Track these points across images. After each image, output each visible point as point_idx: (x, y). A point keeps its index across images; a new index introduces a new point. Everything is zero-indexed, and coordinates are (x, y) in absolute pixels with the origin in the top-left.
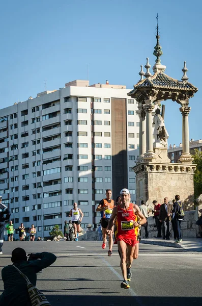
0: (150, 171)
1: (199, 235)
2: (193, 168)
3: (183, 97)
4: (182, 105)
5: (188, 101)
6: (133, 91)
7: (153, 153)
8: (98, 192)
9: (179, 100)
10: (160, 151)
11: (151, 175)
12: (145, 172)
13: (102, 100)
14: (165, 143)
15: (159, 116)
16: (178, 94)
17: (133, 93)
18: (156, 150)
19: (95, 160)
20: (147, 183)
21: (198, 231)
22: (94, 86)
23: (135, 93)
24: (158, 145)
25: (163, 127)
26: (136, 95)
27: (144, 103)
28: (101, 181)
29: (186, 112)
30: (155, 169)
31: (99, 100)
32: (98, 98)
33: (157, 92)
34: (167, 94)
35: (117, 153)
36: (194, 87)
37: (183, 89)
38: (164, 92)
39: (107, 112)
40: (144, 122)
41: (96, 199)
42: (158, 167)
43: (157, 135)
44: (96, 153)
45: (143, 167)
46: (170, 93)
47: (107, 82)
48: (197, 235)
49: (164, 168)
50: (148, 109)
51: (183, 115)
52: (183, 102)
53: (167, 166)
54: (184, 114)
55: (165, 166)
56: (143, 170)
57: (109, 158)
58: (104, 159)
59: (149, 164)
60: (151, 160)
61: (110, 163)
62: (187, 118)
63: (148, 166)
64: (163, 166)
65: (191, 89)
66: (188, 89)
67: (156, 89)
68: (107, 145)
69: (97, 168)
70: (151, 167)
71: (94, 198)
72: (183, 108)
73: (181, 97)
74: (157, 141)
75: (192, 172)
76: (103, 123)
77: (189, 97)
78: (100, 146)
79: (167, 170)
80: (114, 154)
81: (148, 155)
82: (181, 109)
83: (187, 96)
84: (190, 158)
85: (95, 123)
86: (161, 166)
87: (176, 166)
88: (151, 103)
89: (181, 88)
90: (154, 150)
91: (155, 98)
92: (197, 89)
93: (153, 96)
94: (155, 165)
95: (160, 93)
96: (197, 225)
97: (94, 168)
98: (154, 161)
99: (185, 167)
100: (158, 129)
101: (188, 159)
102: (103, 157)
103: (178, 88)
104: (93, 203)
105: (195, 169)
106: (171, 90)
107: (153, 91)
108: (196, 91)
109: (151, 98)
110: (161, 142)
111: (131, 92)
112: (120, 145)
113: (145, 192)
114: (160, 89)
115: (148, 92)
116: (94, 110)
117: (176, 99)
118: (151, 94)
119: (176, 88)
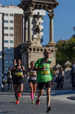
0: (30, 51)
1: (56, 88)
2: (55, 50)
3: (50, 8)
4: (49, 12)
5: (53, 10)
6: (21, 4)
7: (32, 41)
8: (5, 69)
9: (48, 9)
10: (36, 40)
11: (30, 54)
12: (27, 52)
13: (9, 15)
14: (39, 35)
15: (36, 19)
16: (47, 6)
17: (21, 5)
18: (34, 39)
19: (4, 50)
20: (27, 59)
21: (56, 86)
22: (4, 7)
23: (22, 5)
24: (35, 36)
25: (38, 25)
26: (23, 6)
27: (27, 11)
28: (7, 62)
29: (52, 16)
30: (33, 51)
31: (7, 15)
32: (6, 14)
33: (35, 4)
34: (40, 6)
35: (17, 46)
36: (57, 2)
37: (50, 3)
38: (39, 5)
39: (11, 22)
40: (27, 23)
41: (5, 73)
42: (34, 50)
43: (35, 30)
44: (5, 46)
45: (25, 49)
46: (43, 5)
47: (12, 4)
48: (55, 88)
49: (38, 50)
50: (29, 14)
51: (50, 19)
52: (50, 11)
53: (40, 48)
54: (51, 17)
55: (39, 49)
56: (25, 51)
57: (12, 49)
58: (9, 49)
59: (29, 47)
60: (30, 45)
61: (13, 52)
62: (52, 20)
63: (29, 48)
64: (37, 49)
65: (55, 3)
66: (53, 3)
67: (34, 2)
68: (11, 42)
69: (5, 55)
70: (31, 49)
71: (3, 73)
72: (50, 14)
73: (49, 8)
74: (34, 33)
75: (54, 53)
76: (9, 28)
77: (54, 8)
78: (7, 42)
79: (40, 51)
80: (15, 47)
81: (29, 42)
82: (49, 15)
83: (52, 7)
84: (54, 44)
85: (5, 28)
86: (36, 48)
87: (46, 48)
88: (31, 11)
89: (49, 2)
90: (33, 39)
91: (33, 8)
92: (59, 3)
93: (32, 7)
94: (33, 48)
95: (36, 5)
96: (55, 83)
97: (3, 55)
98: (32, 45)
99: (51, 49)
100: (35, 27)
101: (53, 44)
102: (9, 48)
103: (47, 2)
104: (3, 75)
105: (57, 51)
106: (43, 3)
107: (32, 4)
108: (58, 4)
109: (31, 8)
110: (37, 34)
111: (20, 4)
112: (19, 42)
113: (26, 64)
114: (36, 2)
115: (29, 4)
116: (4, 21)
117: (46, 9)
118: (31, 5)
119: (46, 2)
